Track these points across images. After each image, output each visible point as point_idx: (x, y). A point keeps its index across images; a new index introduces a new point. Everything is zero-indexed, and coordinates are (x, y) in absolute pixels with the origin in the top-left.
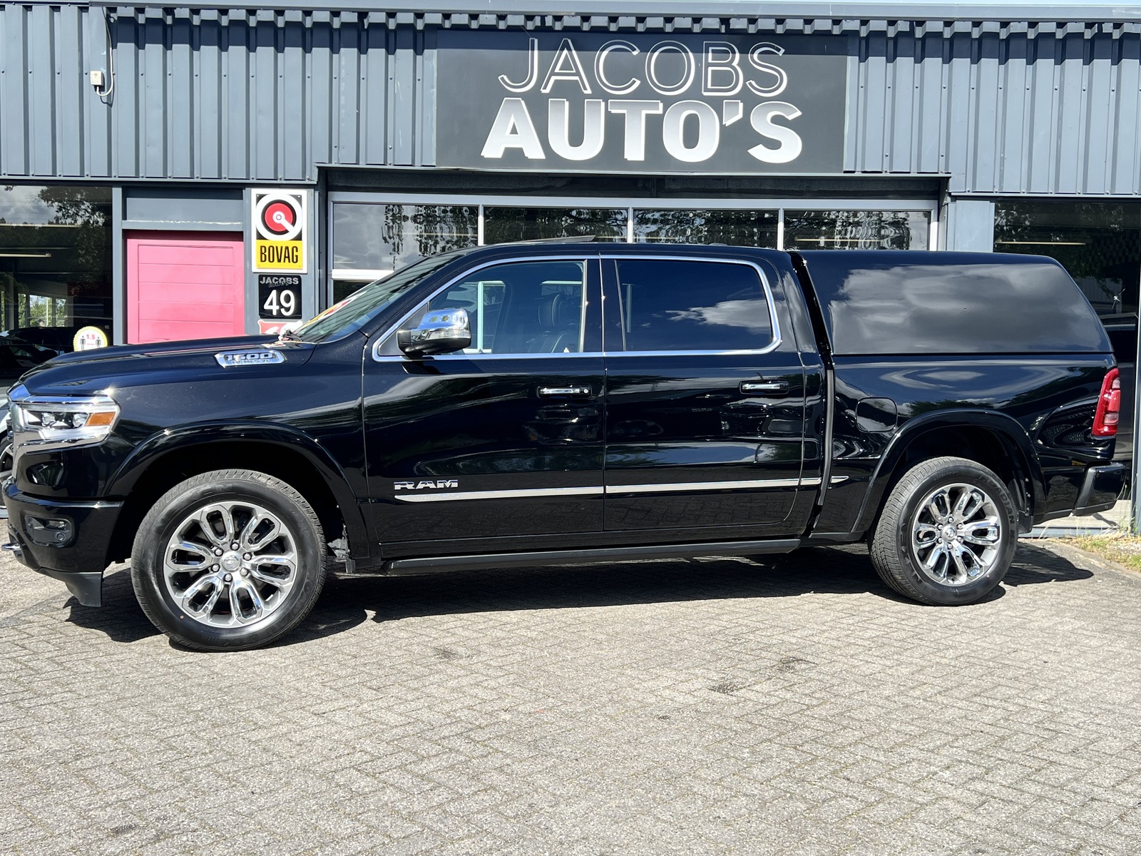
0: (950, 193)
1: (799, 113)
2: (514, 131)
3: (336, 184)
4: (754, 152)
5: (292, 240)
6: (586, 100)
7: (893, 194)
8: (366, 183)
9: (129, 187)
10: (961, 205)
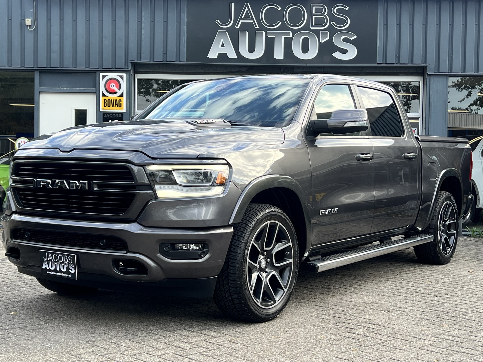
0: (427, 73)
1: (356, 37)
2: (223, 46)
3: (139, 70)
4: (334, 55)
5: (119, 96)
6: (256, 31)
9: (42, 72)
10: (432, 78)
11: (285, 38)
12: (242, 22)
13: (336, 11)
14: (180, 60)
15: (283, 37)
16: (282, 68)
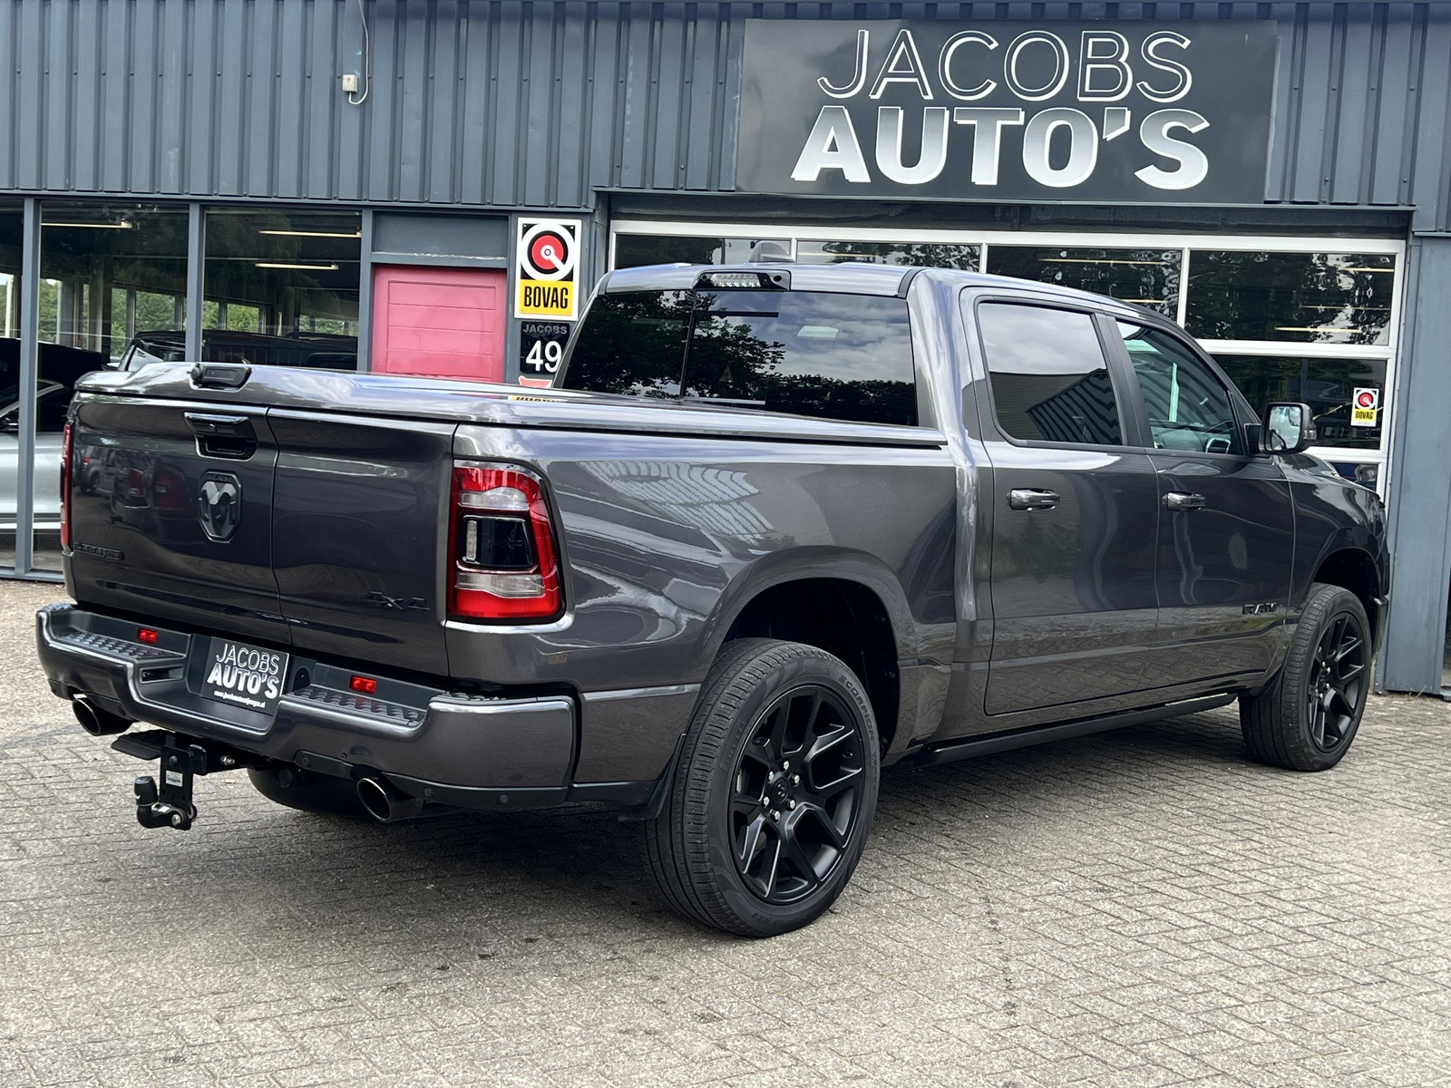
0: (1413, 232)
1: (1206, 124)
2: (833, 148)
3: (619, 211)
4: (1140, 174)
5: (563, 280)
6: (925, 108)
8: (655, 211)
9: (381, 213)
10: (1428, 248)
11: (1003, 127)
12: (888, 83)
13: (1154, 52)
14: (719, 186)
15: (1000, 123)
16: (999, 210)
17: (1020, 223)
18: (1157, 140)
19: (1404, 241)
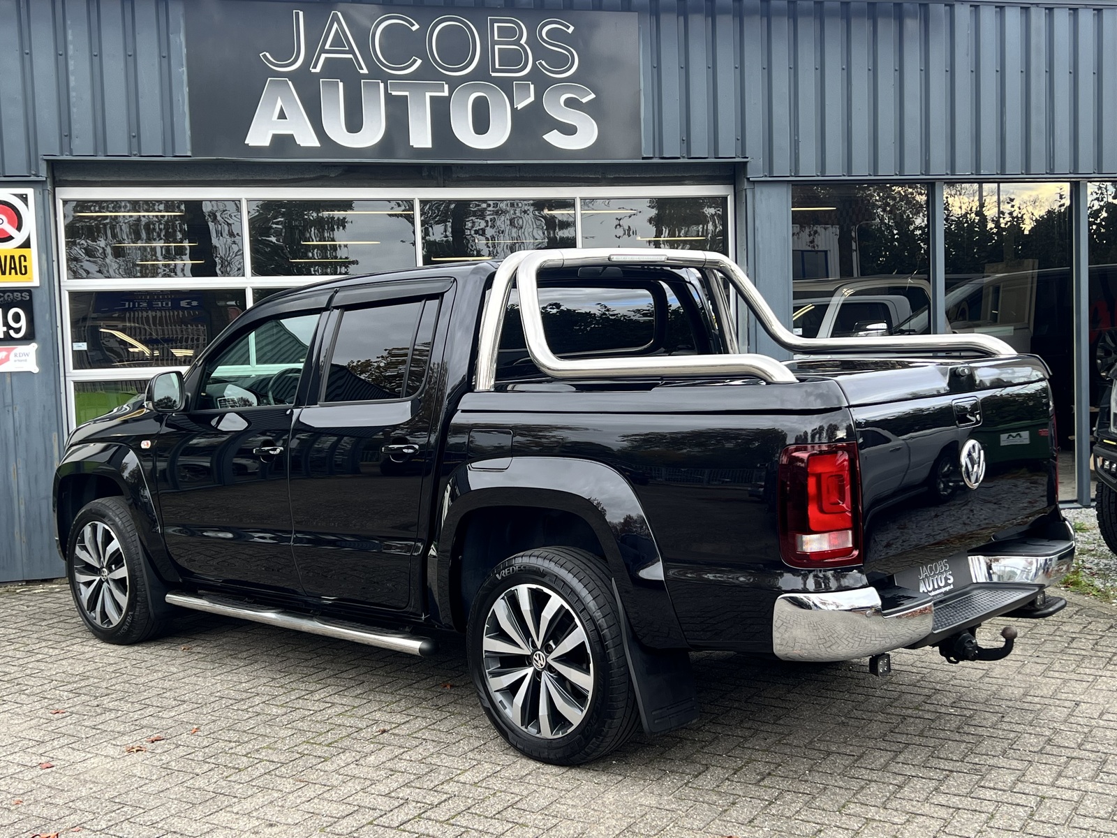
0: (748, 179)
1: (593, 96)
2: (282, 116)
3: (64, 178)
4: (547, 137)
5: (20, 247)
7: (689, 180)
8: (103, 177)
10: (758, 189)
11: (431, 97)
12: (326, 58)
13: (547, 34)
14: (173, 152)
15: (428, 95)
16: (426, 169)
17: (445, 180)
18: (556, 108)
19: (733, 186)
